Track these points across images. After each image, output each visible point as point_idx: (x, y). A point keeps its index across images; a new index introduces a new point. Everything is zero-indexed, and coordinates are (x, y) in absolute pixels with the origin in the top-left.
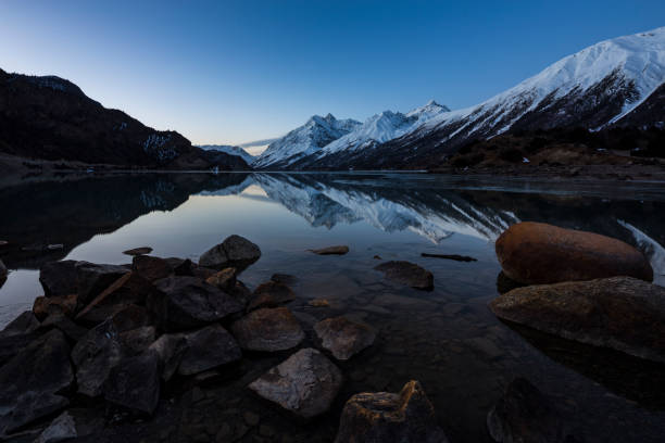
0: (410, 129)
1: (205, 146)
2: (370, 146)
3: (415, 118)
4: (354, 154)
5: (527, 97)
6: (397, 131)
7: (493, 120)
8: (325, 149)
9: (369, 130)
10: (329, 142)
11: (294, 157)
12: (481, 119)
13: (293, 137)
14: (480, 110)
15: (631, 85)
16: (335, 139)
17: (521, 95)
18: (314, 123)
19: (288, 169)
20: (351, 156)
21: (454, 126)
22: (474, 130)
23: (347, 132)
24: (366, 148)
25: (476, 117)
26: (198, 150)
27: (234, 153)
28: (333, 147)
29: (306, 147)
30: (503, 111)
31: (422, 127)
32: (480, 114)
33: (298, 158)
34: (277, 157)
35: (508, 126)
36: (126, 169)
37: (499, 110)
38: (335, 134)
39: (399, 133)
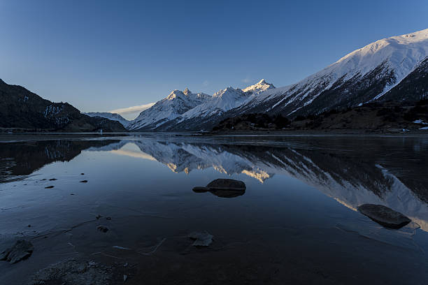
0: (247, 101)
1: (89, 113)
2: (217, 113)
3: (250, 93)
4: (205, 119)
5: (325, 79)
6: (237, 102)
7: (301, 96)
8: (183, 115)
9: (216, 102)
10: (186, 110)
11: (159, 122)
12: (295, 95)
13: (159, 107)
14: (294, 88)
15: (392, 73)
16: (190, 108)
17: (322, 78)
18: (174, 96)
19: (155, 131)
20: (203, 121)
21: (276, 100)
22: (289, 102)
23: (200, 103)
24: (214, 115)
25: (292, 93)
26: (84, 115)
27: (113, 119)
28: (189, 114)
29: (170, 115)
30: (309, 89)
31: (254, 100)
32: (295, 91)
33: (163, 123)
34: (147, 121)
35: (312, 100)
36: (33, 131)
37: (307, 88)
38: (190, 104)
39: (238, 104)
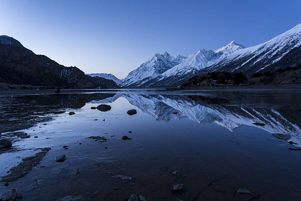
0: (217, 61)
1: (92, 74)
2: (192, 72)
3: (221, 53)
4: (181, 77)
5: (295, 38)
6: (209, 62)
7: (270, 54)
8: (163, 74)
9: (191, 62)
10: (165, 70)
11: (144, 80)
12: (263, 53)
13: (144, 68)
14: (263, 47)
16: (169, 68)
17: (292, 37)
18: (156, 58)
19: (141, 87)
20: (179, 78)
21: (245, 58)
22: (258, 60)
23: (177, 63)
24: (189, 73)
25: (260, 52)
26: (88, 76)
27: (109, 78)
28: (168, 73)
29: (151, 74)
30: (278, 48)
31: (225, 59)
32: (263, 50)
33: (147, 81)
34: (135, 80)
35: (280, 58)
37: (276, 47)
38: (170, 66)
39: (210, 64)
